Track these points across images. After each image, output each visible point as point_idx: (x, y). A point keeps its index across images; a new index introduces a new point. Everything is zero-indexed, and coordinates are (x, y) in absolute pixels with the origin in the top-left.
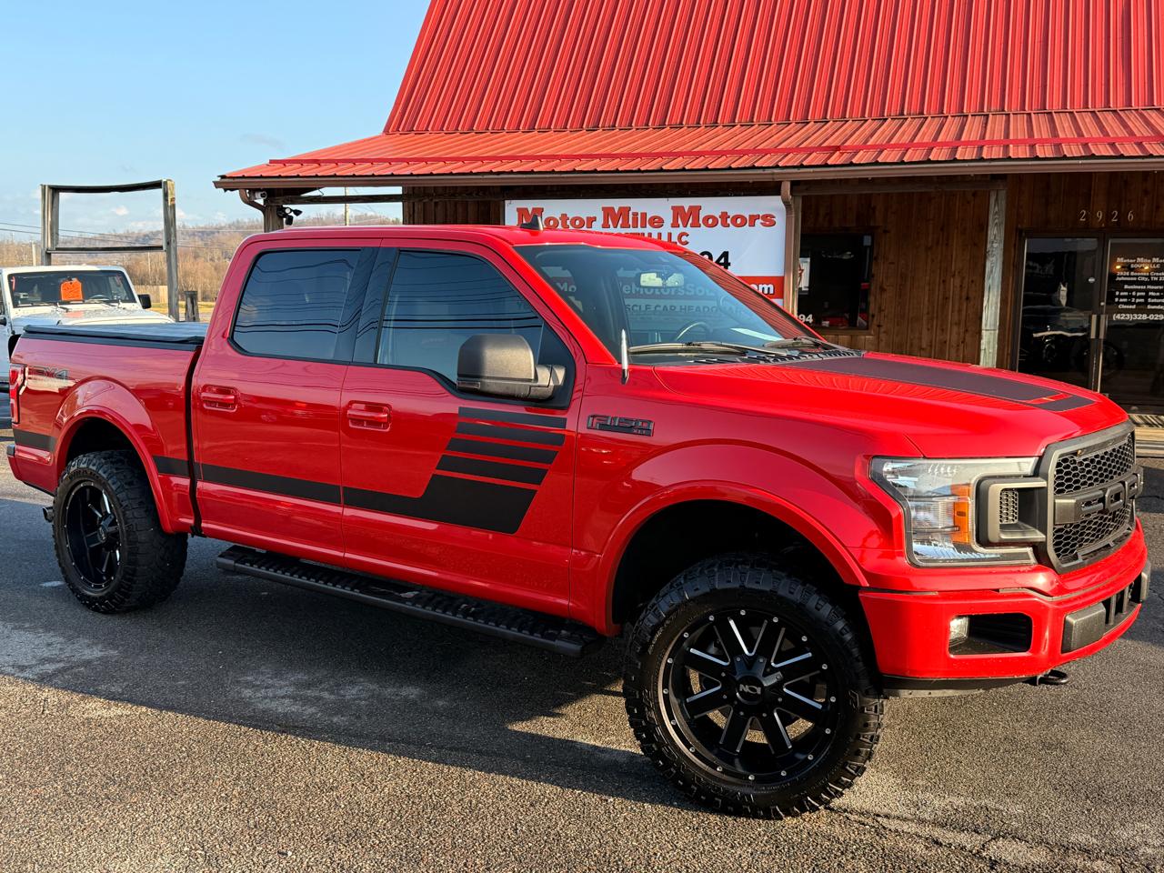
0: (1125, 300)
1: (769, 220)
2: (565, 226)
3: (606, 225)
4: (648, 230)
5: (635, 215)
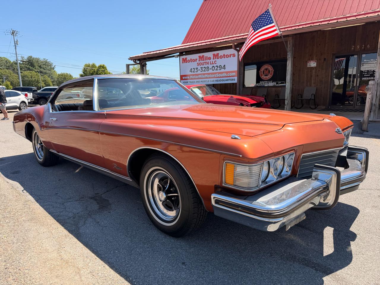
0: (366, 73)
2: (191, 62)
3: (199, 61)
4: (208, 60)
5: (205, 57)
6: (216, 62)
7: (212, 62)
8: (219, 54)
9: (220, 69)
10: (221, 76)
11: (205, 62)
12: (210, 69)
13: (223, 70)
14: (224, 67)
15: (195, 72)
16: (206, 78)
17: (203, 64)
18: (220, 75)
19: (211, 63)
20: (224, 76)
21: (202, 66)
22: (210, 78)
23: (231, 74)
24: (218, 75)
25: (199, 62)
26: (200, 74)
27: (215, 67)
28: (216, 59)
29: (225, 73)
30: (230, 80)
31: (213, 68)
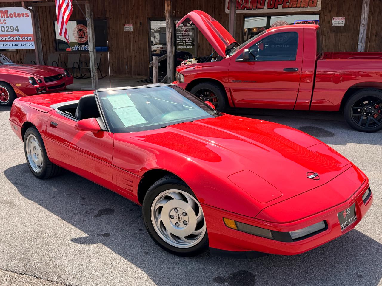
6: (5, 22)
7: (1, 20)
8: (7, 11)
9: (12, 30)
10: (15, 39)
13: (15, 32)
14: (17, 29)
18: (12, 38)
20: (18, 39)
23: (26, 38)
24: (10, 37)
27: (5, 28)
28: (5, 17)
29: (19, 36)
30: (26, 45)
31: (3, 30)
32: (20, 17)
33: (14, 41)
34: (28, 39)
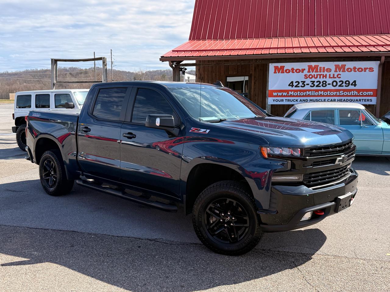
1: (371, 70)
2: (293, 72)
3: (309, 72)
4: (325, 73)
5: (320, 67)
6: (339, 76)
7: (334, 75)
8: (345, 65)
9: (347, 85)
10: (348, 94)
11: (320, 75)
12: (330, 84)
13: (351, 87)
14: (354, 84)
15: (299, 87)
16: (321, 96)
17: (316, 76)
19: (332, 76)
20: (353, 94)
21: (313, 79)
22: (327, 96)
23: (365, 93)
24: (343, 92)
25: (308, 74)
26: (309, 91)
27: (338, 82)
28: (340, 72)
29: (355, 91)
30: (364, 100)
31: (335, 84)
32: (361, 71)
33: (347, 96)
34: (368, 94)
